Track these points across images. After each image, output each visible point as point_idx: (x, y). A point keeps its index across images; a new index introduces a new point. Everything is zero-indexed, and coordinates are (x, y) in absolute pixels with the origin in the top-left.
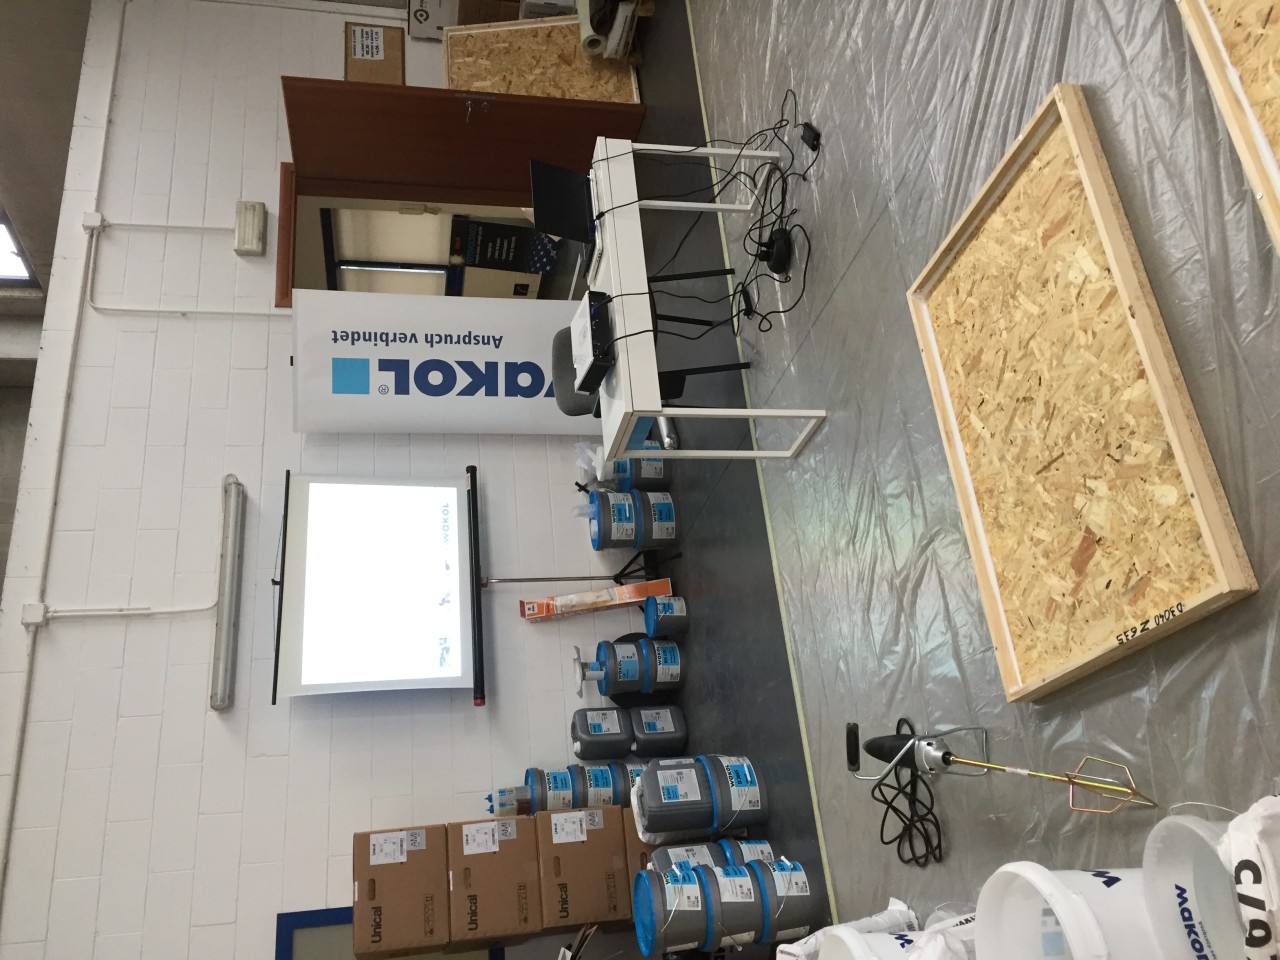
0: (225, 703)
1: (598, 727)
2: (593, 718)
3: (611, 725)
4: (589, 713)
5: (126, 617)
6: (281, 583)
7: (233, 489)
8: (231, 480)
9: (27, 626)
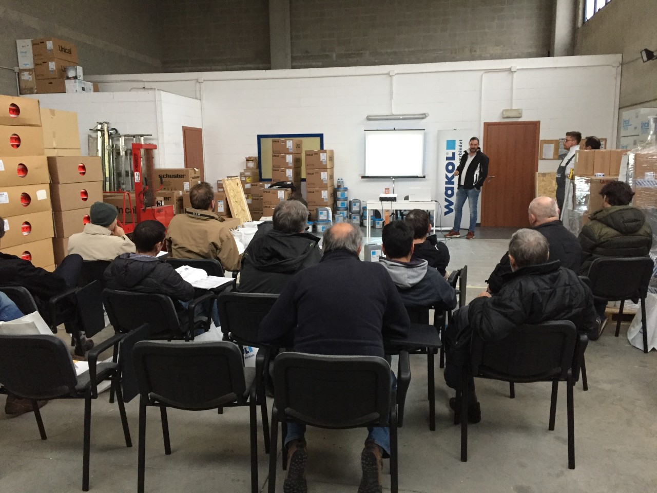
0: (369, 119)
1: (355, 205)
2: (358, 204)
3: (355, 208)
4: (359, 203)
5: (391, 94)
6: (394, 130)
7: (424, 116)
8: (427, 115)
9: (389, 72)
